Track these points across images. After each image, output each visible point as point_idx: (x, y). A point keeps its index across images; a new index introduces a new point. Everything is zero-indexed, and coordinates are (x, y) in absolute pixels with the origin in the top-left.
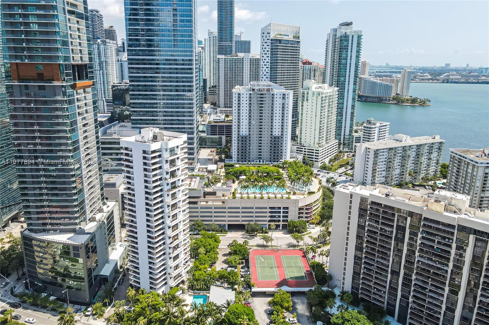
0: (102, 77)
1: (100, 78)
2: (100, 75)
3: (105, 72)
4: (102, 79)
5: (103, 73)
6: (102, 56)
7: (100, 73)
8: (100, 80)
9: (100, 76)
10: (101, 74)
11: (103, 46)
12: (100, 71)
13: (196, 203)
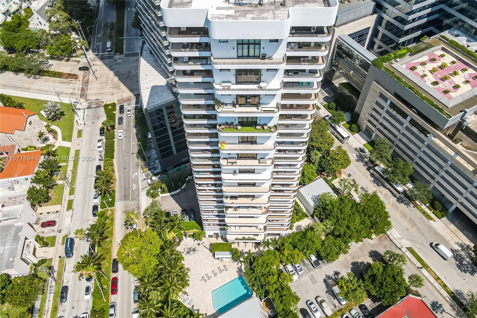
13: (424, 132)
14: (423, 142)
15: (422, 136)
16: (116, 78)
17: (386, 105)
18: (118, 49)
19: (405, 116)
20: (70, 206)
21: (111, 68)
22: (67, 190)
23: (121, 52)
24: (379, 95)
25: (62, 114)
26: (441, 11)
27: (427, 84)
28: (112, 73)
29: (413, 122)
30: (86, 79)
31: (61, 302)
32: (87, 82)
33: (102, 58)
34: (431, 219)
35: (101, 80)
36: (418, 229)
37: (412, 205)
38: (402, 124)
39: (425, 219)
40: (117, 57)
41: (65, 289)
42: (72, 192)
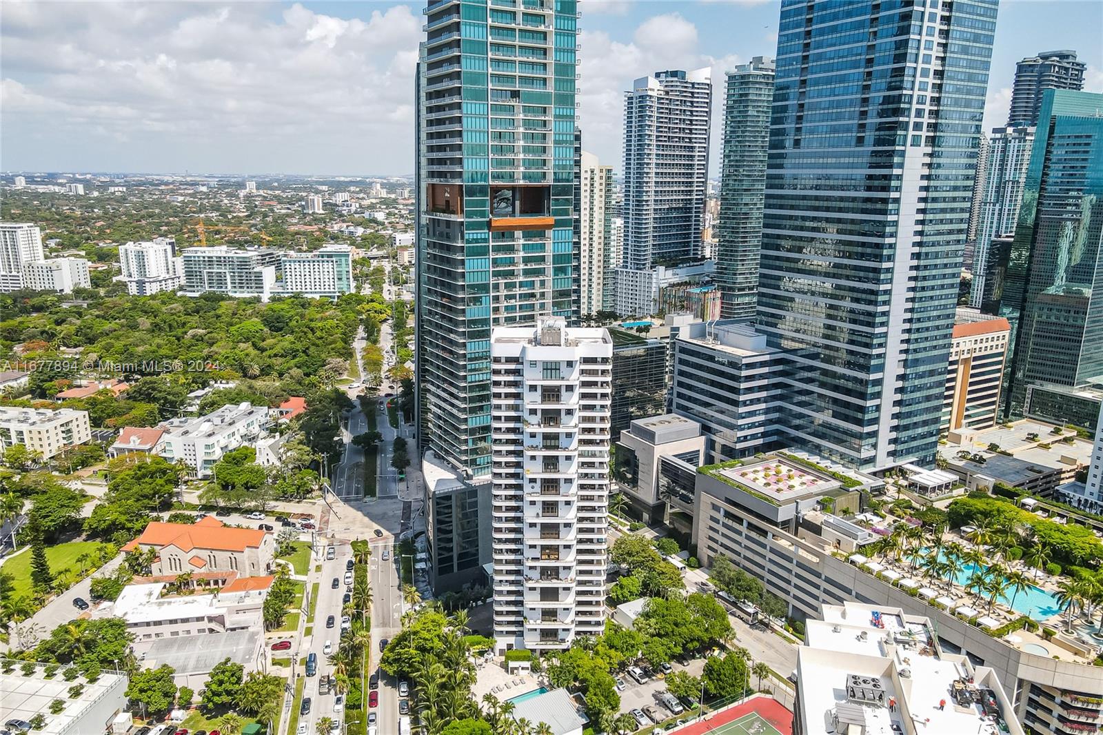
0: (995, 221)
1: (992, 223)
2: (993, 214)
3: (1007, 208)
4: (995, 225)
5: (1000, 210)
6: (1009, 167)
7: (994, 210)
8: (991, 227)
9: (992, 218)
10: (997, 212)
11: (1017, 144)
12: (994, 205)
13: (764, 533)
14: (764, 546)
15: (761, 539)
16: (366, 519)
17: (720, 516)
18: (370, 491)
19: (739, 520)
20: (309, 632)
21: (359, 509)
22: (303, 618)
23: (373, 495)
24: (711, 507)
25: (294, 549)
26: (777, 432)
27: (759, 485)
28: (360, 514)
29: (751, 526)
30: (326, 518)
31: (302, 714)
32: (327, 522)
33: (346, 501)
34: (794, 642)
35: (346, 520)
36: (777, 651)
37: (769, 632)
38: (740, 533)
39: (786, 643)
40: (368, 499)
41: (307, 702)
42: (310, 619)
